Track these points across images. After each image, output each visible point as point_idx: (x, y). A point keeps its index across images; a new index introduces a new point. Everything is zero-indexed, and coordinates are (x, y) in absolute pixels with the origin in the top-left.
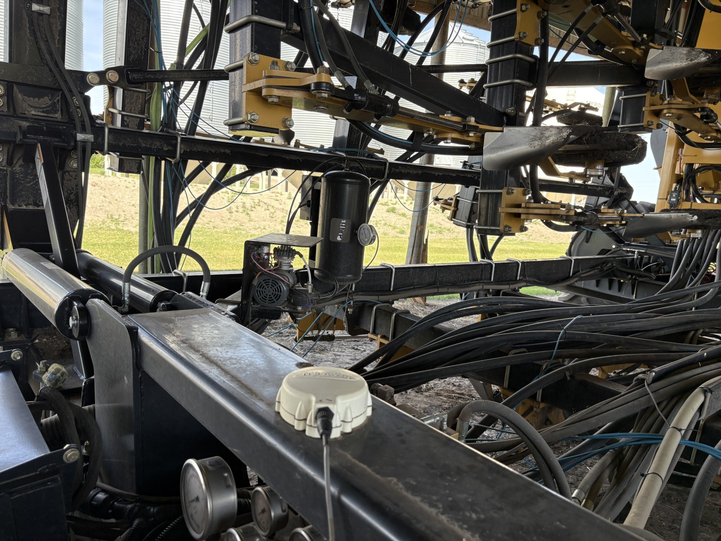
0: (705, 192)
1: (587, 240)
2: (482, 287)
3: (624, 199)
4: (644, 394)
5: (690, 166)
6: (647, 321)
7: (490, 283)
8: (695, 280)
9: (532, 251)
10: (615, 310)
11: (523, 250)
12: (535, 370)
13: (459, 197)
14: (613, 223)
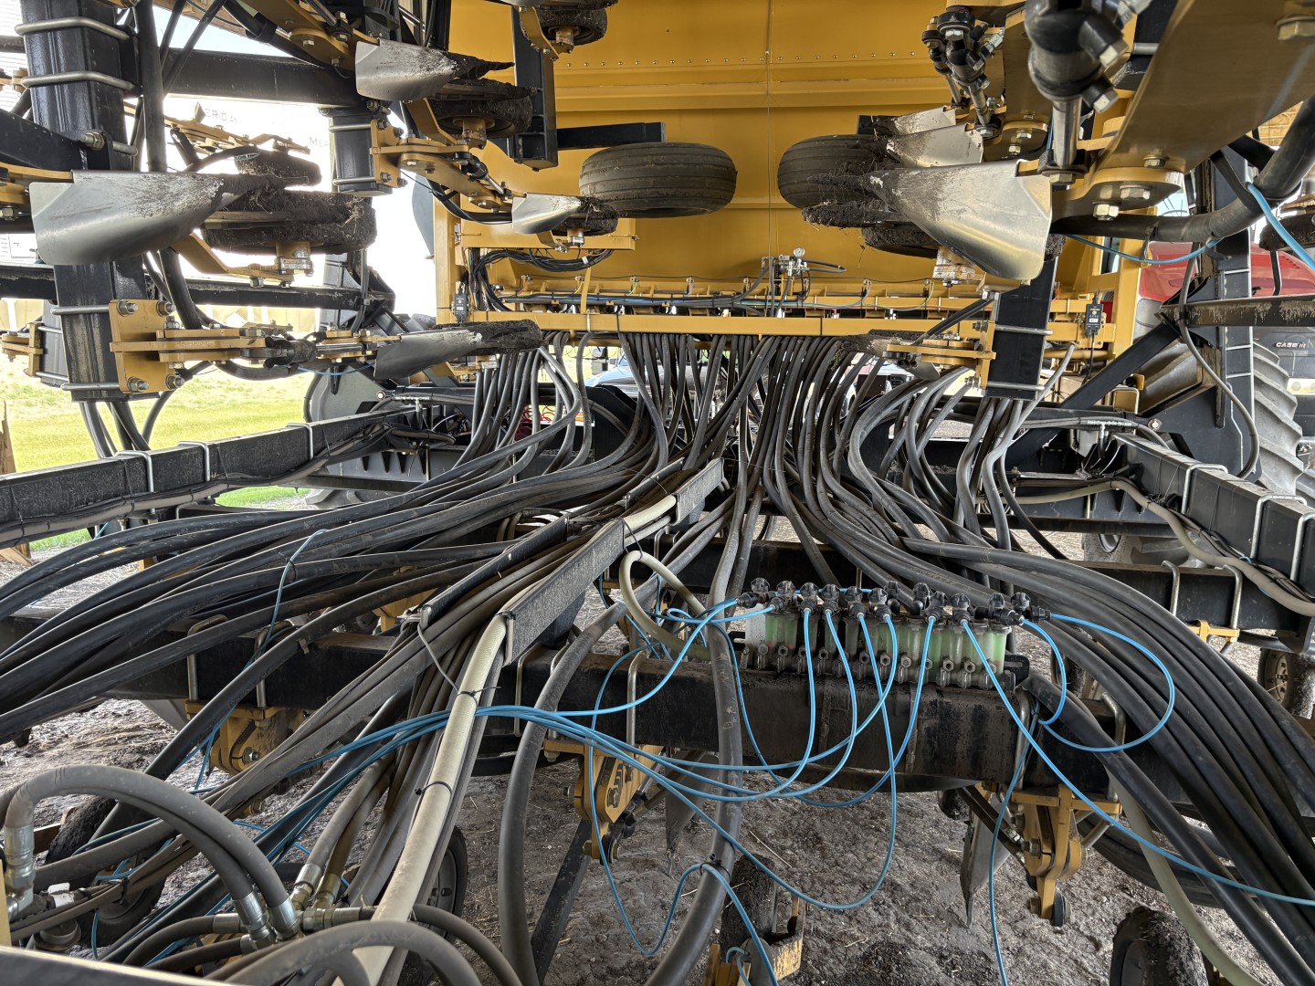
0: (506, 293)
1: (335, 387)
2: (130, 507)
3: (383, 312)
4: (418, 648)
5: (475, 251)
6: (436, 516)
7: (150, 497)
8: (507, 433)
9: (257, 420)
10: (388, 508)
11: (238, 419)
12: (244, 651)
13: (43, 325)
14: (352, 356)
